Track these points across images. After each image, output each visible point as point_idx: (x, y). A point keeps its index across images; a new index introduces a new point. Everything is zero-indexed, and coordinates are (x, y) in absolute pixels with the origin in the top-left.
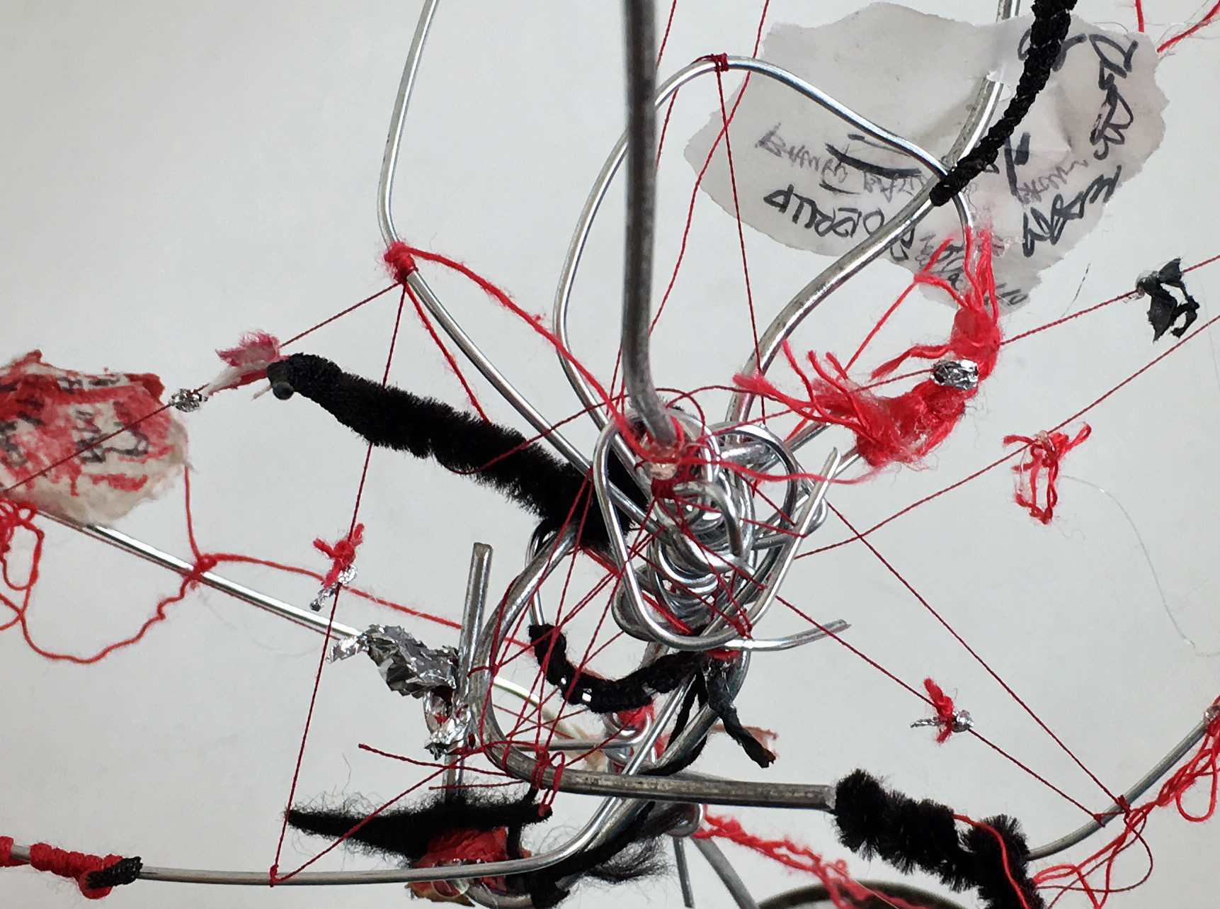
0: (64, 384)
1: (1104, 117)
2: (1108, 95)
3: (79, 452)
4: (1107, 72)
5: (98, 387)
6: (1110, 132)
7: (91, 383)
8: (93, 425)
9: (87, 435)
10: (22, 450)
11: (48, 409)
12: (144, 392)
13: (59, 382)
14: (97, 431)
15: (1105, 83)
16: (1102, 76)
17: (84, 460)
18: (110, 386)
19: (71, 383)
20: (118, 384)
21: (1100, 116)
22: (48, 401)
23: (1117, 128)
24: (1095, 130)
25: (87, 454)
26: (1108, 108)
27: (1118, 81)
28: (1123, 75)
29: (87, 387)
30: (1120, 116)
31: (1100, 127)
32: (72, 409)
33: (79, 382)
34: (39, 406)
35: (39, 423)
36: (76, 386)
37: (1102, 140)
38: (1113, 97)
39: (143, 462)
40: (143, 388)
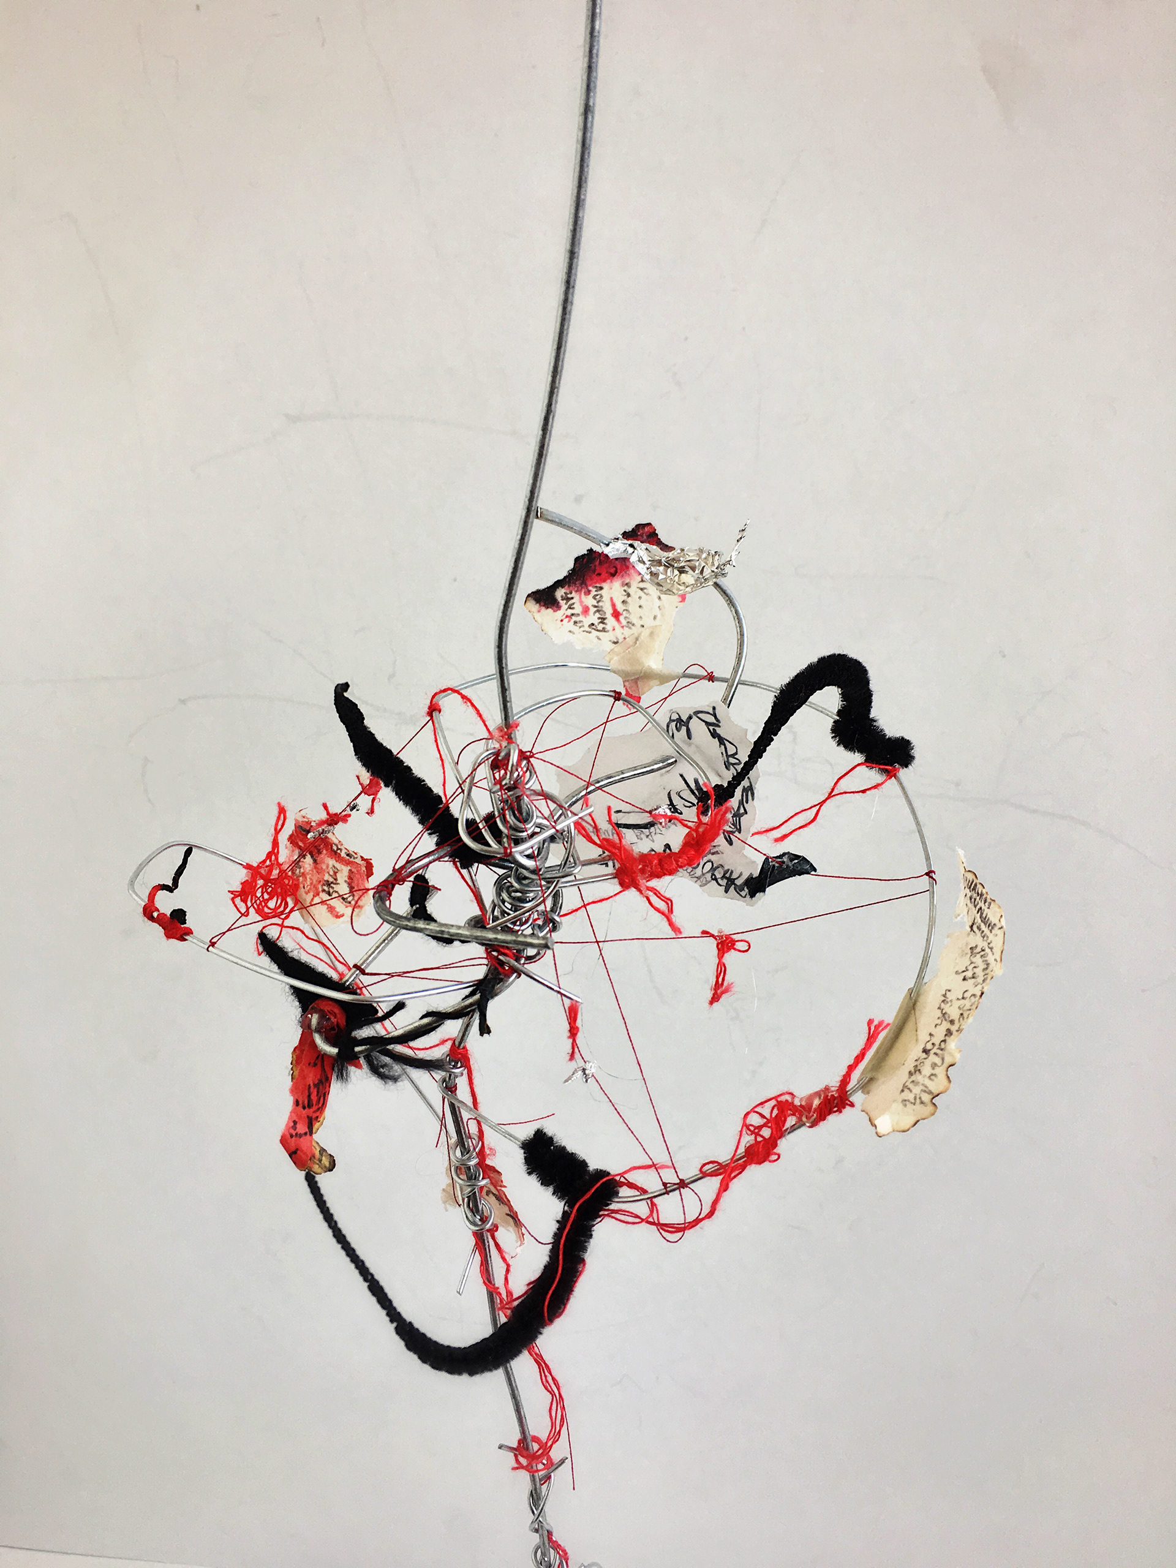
0: (335, 848)
1: (725, 754)
2: (719, 740)
3: (324, 885)
4: (711, 728)
5: (348, 858)
6: (732, 760)
7: (346, 853)
8: (336, 876)
9: (331, 880)
10: (302, 870)
11: (322, 856)
12: (364, 871)
13: (334, 845)
14: (336, 880)
15: (714, 735)
16: (710, 731)
17: (323, 891)
18: (352, 859)
19: (338, 849)
20: (356, 860)
21: (722, 753)
22: (325, 852)
23: (733, 756)
24: (725, 762)
25: (326, 888)
26: (723, 747)
27: (718, 730)
28: (719, 726)
29: (343, 854)
30: (731, 750)
31: (726, 760)
32: (332, 862)
33: (341, 850)
34: (320, 852)
35: (315, 861)
36: (339, 851)
37: (731, 766)
38: (722, 741)
39: (347, 907)
40: (364, 869)
